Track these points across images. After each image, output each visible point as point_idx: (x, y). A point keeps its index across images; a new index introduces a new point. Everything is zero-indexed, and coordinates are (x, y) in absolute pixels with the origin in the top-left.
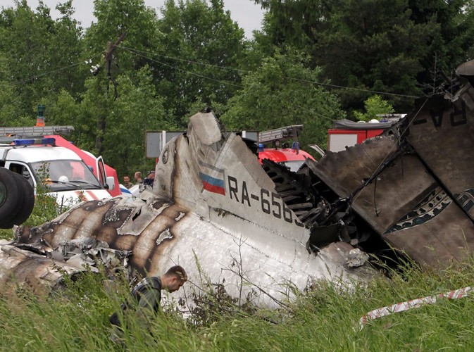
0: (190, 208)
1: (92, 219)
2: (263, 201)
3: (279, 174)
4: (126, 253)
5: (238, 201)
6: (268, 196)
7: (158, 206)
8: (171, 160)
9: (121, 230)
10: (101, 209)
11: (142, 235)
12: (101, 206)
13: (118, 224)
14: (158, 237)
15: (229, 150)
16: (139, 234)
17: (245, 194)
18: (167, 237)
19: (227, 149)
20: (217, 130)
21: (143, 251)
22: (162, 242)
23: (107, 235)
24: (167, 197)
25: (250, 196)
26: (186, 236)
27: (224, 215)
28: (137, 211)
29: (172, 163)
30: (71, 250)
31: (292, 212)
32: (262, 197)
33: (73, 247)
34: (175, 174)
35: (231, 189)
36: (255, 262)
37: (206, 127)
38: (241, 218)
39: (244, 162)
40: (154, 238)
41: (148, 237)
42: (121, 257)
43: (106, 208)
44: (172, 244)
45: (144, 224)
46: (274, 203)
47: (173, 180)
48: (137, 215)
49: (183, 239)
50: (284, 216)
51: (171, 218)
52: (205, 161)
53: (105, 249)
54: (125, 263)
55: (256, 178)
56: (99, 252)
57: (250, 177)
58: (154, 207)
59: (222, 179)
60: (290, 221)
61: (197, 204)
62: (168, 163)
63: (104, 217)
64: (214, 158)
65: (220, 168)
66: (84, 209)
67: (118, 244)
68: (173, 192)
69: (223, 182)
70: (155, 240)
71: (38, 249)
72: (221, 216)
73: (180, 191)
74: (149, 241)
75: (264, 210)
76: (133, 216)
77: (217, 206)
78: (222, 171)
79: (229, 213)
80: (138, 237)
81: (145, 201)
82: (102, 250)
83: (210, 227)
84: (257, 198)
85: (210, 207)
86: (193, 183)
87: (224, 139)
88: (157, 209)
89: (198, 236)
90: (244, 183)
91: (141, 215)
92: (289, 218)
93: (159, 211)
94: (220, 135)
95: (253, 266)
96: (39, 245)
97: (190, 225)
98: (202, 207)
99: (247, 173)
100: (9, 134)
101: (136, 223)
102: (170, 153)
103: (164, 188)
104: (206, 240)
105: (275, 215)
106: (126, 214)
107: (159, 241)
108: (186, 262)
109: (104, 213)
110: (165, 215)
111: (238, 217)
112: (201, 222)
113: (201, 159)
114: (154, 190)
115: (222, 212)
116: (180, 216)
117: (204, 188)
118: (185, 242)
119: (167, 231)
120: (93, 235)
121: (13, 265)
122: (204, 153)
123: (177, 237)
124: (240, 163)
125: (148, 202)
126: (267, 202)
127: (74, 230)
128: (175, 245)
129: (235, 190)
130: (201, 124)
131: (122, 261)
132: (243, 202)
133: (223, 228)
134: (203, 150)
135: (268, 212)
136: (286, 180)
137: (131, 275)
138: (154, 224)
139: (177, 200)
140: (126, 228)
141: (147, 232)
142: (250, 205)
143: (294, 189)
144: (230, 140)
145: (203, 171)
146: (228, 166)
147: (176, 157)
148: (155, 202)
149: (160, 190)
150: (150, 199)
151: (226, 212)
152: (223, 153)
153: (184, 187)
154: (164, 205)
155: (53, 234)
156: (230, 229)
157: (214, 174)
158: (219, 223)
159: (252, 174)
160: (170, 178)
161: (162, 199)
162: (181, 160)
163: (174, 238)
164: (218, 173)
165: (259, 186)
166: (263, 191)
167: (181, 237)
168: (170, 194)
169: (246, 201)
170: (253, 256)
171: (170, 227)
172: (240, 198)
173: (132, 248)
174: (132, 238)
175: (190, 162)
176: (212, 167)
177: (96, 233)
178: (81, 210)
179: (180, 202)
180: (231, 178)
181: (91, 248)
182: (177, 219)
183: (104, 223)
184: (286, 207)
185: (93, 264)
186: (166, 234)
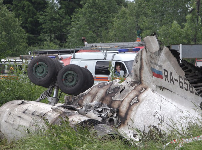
0: (148, 86)
1: (101, 92)
2: (180, 82)
3: (189, 68)
4: (115, 110)
5: (169, 82)
6: (182, 79)
7: (133, 85)
8: (139, 61)
9: (114, 98)
10: (106, 87)
11: (124, 100)
12: (106, 85)
13: (113, 95)
14: (131, 102)
15: (164, 55)
16: (122, 100)
17: (172, 79)
18: (135, 101)
19: (163, 55)
20: (158, 45)
21: (124, 109)
22: (133, 104)
23: (108, 100)
24: (138, 80)
25: (174, 80)
26: (144, 100)
27: (163, 90)
28: (123, 88)
29: (140, 62)
30: (89, 108)
31: (193, 88)
32: (179, 80)
33: (90, 107)
34: (141, 68)
35: (165, 76)
36: (177, 114)
37: (152, 44)
38: (171, 91)
39: (170, 61)
40: (129, 102)
41: (127, 101)
42: (113, 112)
43: (108, 86)
44: (137, 105)
45: (125, 94)
46: (185, 83)
47: (140, 72)
48: (123, 90)
49: (143, 102)
50: (190, 90)
51: (138, 91)
52: (153, 61)
53: (105, 108)
54: (115, 115)
55: (176, 70)
56: (102, 109)
57: (174, 70)
58: (131, 86)
59: (161, 71)
60: (192, 92)
61: (151, 84)
62: (138, 62)
63: (107, 91)
64: (157, 60)
65: (160, 65)
66: (98, 87)
67: (113, 105)
68: (141, 78)
69: (162, 72)
70: (130, 103)
71: (74, 108)
72: (161, 90)
73: (144, 77)
74: (127, 103)
75: (181, 87)
76: (120, 90)
77: (159, 85)
78: (161, 66)
79: (165, 88)
80: (122, 101)
81: (127, 82)
82: (104, 108)
83: (156, 96)
84: (177, 81)
85: (156, 85)
86: (149, 73)
87: (161, 49)
88: (132, 86)
89: (150, 101)
90: (171, 73)
91: (125, 90)
92: (192, 91)
93: (133, 88)
94: (159, 47)
95: (175, 116)
96: (76, 106)
97: (147, 95)
98: (153, 86)
99: (172, 67)
100: (116, 46)
101: (122, 94)
102: (139, 57)
103: (136, 75)
104: (154, 103)
105: (186, 89)
106: (117, 89)
107: (131, 103)
108: (144, 114)
109: (107, 89)
110: (136, 90)
111: (169, 90)
112: (153, 93)
113: (151, 60)
114: (132, 77)
115: (162, 88)
116: (143, 90)
117: (153, 75)
118: (144, 104)
119: (136, 98)
120: (101, 100)
121: (56, 116)
122: (152, 57)
123: (140, 101)
124: (169, 62)
125: (129, 83)
126: (181, 82)
127: (92, 98)
128: (139, 105)
129: (167, 76)
130: (149, 42)
131: (113, 114)
132: (171, 83)
133: (163, 96)
134: (151, 55)
135: (182, 88)
136: (193, 71)
137: (118, 121)
138: (130, 95)
139: (142, 82)
140: (117, 97)
141: (127, 99)
142: (174, 84)
143: (197, 76)
144: (164, 50)
145: (152, 66)
146: (163, 64)
147: (141, 59)
148: (132, 83)
149: (135, 77)
150: (130, 81)
151: (164, 88)
152: (161, 57)
153: (145, 75)
154: (136, 84)
155: (83, 100)
156: (166, 97)
157: (157, 68)
158: (161, 94)
159: (174, 68)
160: (139, 70)
161: (135, 81)
162: (144, 61)
163: (139, 102)
164: (159, 67)
165: (178, 74)
166: (180, 77)
167: (142, 101)
168: (139, 78)
169: (172, 82)
170: (176, 111)
171: (137, 96)
172: (169, 81)
173: (119, 107)
174: (119, 102)
175: (147, 62)
176: (156, 65)
177: (103, 99)
178: (97, 87)
179: (144, 83)
180: (165, 70)
181: (98, 107)
182: (141, 92)
183: (107, 94)
184: (190, 85)
185: (99, 115)
186: (135, 100)
